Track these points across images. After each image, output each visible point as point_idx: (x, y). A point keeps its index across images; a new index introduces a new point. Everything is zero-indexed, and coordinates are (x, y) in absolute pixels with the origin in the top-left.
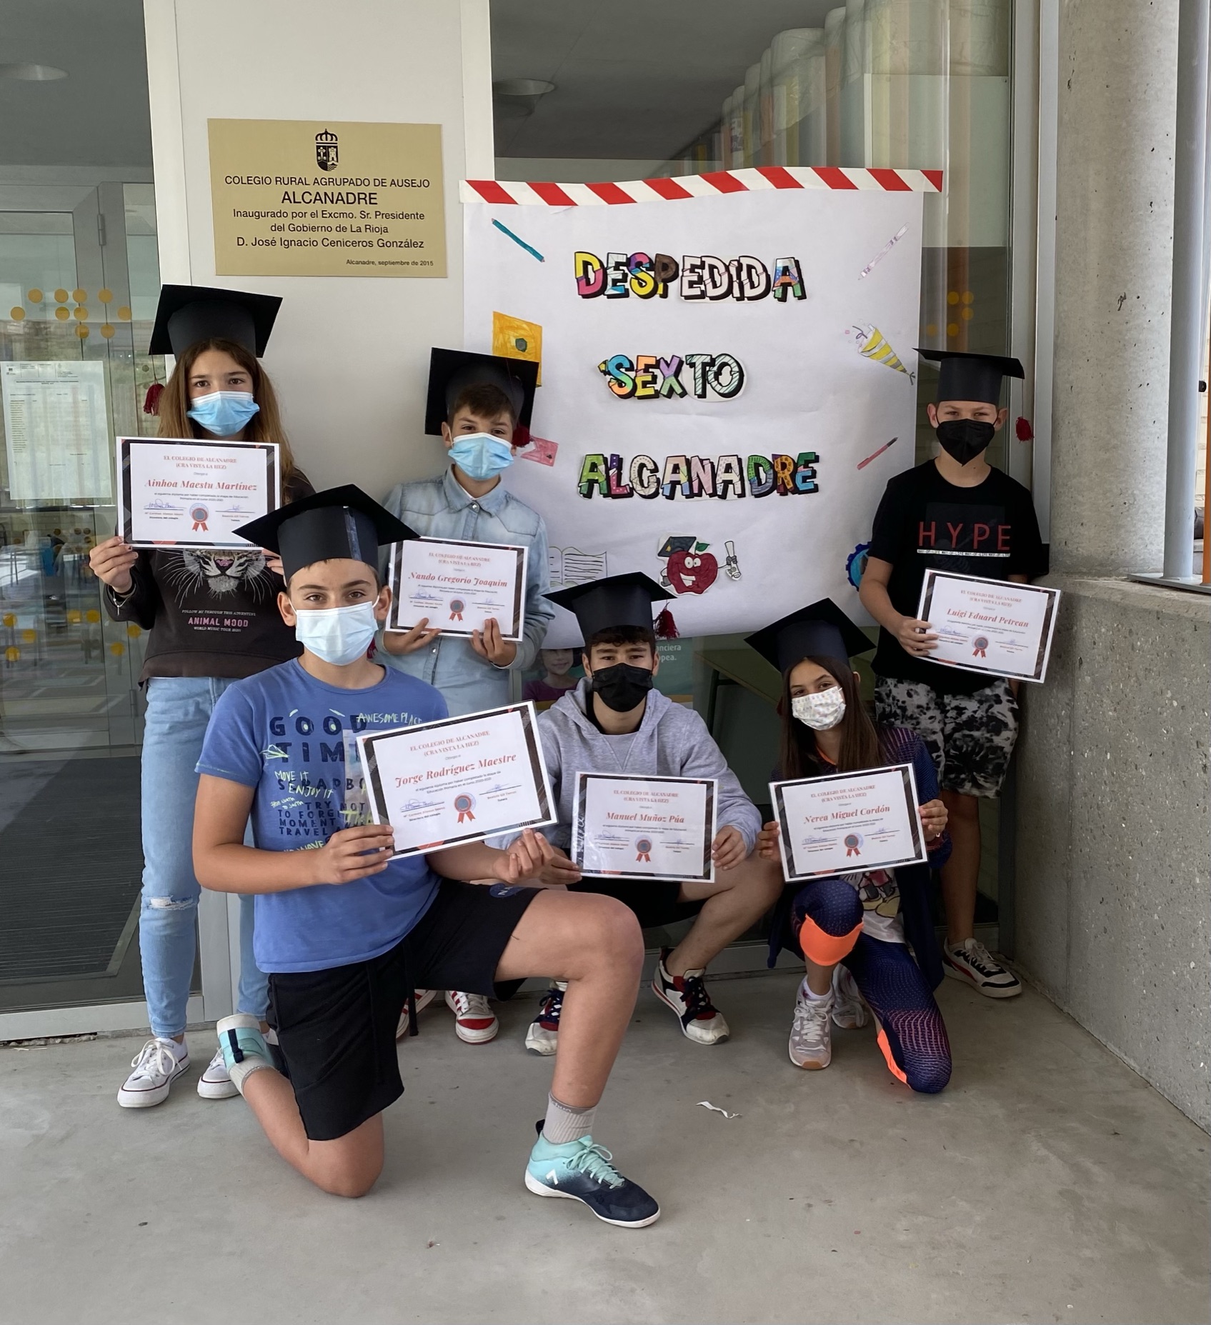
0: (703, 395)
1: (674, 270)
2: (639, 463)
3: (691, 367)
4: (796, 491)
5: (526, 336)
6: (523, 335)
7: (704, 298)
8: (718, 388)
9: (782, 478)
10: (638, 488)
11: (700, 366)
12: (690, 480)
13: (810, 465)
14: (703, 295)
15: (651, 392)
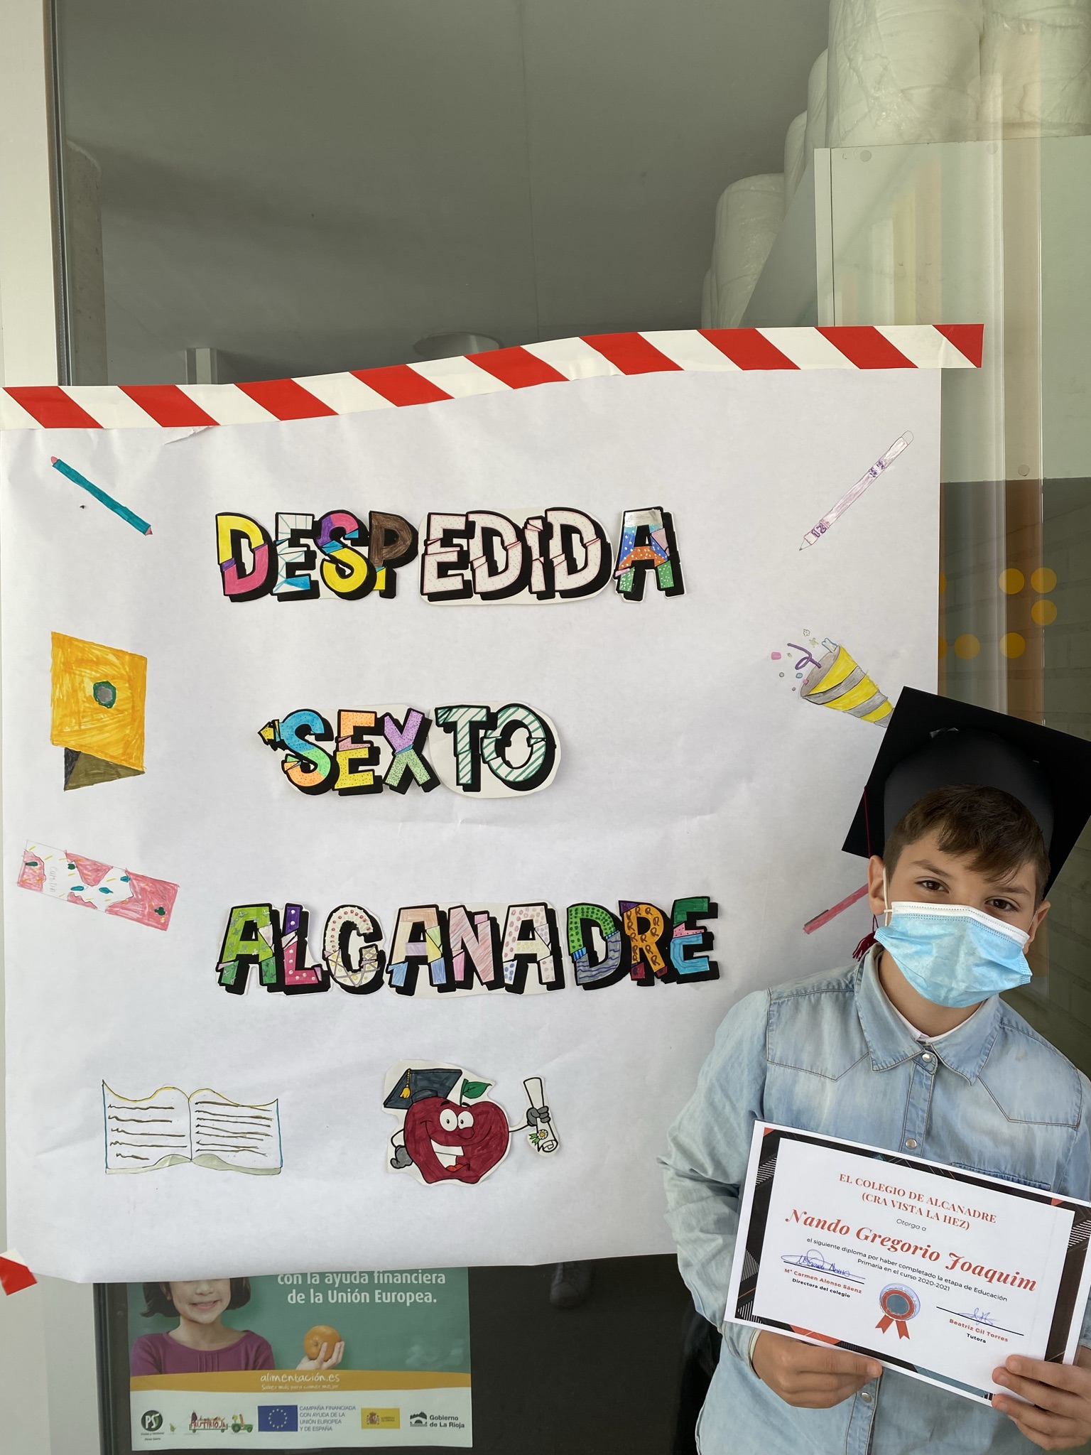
0: (474, 786)
1: (409, 543)
2: (342, 921)
3: (447, 731)
4: (671, 975)
5: (114, 678)
6: (106, 676)
7: (470, 596)
8: (504, 771)
9: (641, 950)
10: (340, 972)
11: (467, 729)
12: (447, 955)
13: (700, 923)
14: (467, 591)
15: (365, 779)
